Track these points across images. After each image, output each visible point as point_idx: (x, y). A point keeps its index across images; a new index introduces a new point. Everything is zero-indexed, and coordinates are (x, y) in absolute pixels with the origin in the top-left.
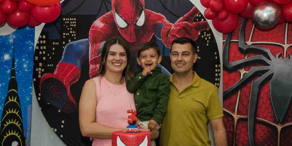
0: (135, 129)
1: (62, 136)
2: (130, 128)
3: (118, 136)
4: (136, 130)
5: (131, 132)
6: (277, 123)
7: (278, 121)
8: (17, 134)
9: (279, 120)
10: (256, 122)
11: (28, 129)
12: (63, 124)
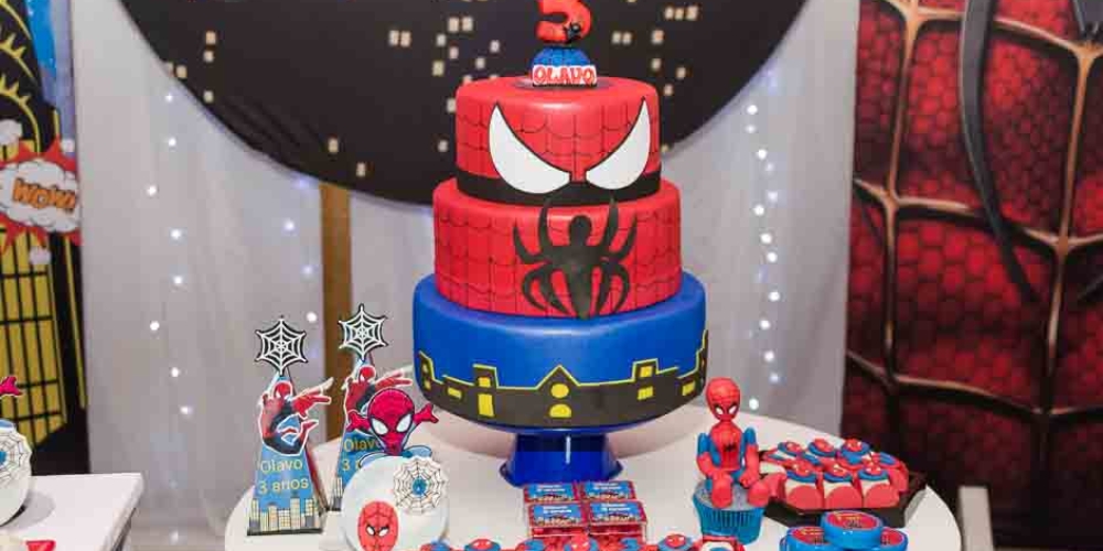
0: (584, 68)
1: (209, 96)
2: (556, 65)
3: (497, 111)
4: (588, 75)
5: (561, 85)
6: (1079, 38)
7: (1082, 29)
8: (15, 87)
9: (1089, 27)
10: (994, 33)
11: (62, 69)
12: (211, 48)
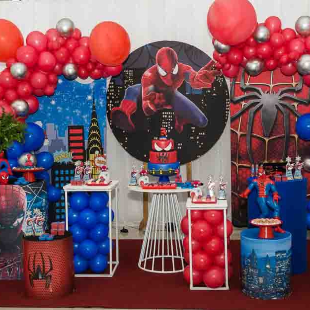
1: (126, 148)
3: (155, 143)
8: (98, 146)
9: (267, 135)
12: (127, 140)
